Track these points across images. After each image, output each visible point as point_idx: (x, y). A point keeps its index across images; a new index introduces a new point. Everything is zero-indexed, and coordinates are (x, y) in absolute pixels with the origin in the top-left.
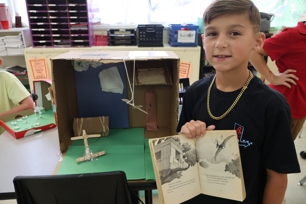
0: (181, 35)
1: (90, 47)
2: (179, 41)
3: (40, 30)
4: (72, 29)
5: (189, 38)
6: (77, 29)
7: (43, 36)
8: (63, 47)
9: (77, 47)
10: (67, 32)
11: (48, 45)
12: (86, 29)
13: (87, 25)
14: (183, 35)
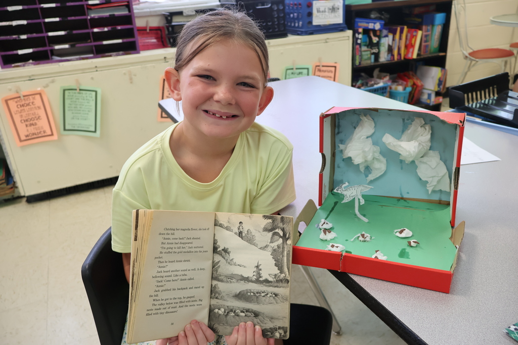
0: (318, 11)
1: (138, 53)
2: (316, 21)
3: (15, 23)
4: (93, 15)
5: (333, 14)
6: (106, 14)
7: (24, 37)
8: (77, 59)
9: (111, 56)
10: (83, 24)
11: (41, 57)
12: (125, 12)
13: (126, 3)
14: (322, 9)
